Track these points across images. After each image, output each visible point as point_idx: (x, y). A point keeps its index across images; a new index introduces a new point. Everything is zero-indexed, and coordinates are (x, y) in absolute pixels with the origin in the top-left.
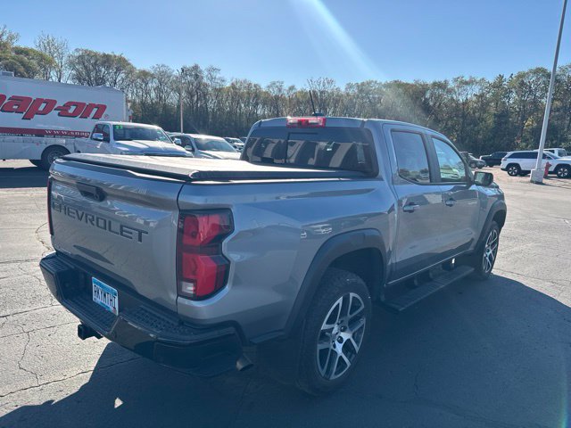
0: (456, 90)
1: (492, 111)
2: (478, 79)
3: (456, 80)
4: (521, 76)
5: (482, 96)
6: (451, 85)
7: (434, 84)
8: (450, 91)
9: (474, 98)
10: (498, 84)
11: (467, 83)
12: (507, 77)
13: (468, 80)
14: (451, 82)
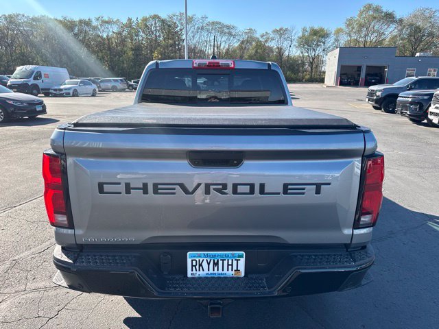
0: (99, 27)
1: (129, 45)
2: (115, 20)
3: (97, 19)
4: (145, 20)
5: (119, 33)
6: (95, 23)
7: (81, 21)
8: (95, 28)
9: (114, 35)
10: (129, 25)
11: (107, 22)
12: (134, 19)
13: (107, 20)
14: (94, 21)
